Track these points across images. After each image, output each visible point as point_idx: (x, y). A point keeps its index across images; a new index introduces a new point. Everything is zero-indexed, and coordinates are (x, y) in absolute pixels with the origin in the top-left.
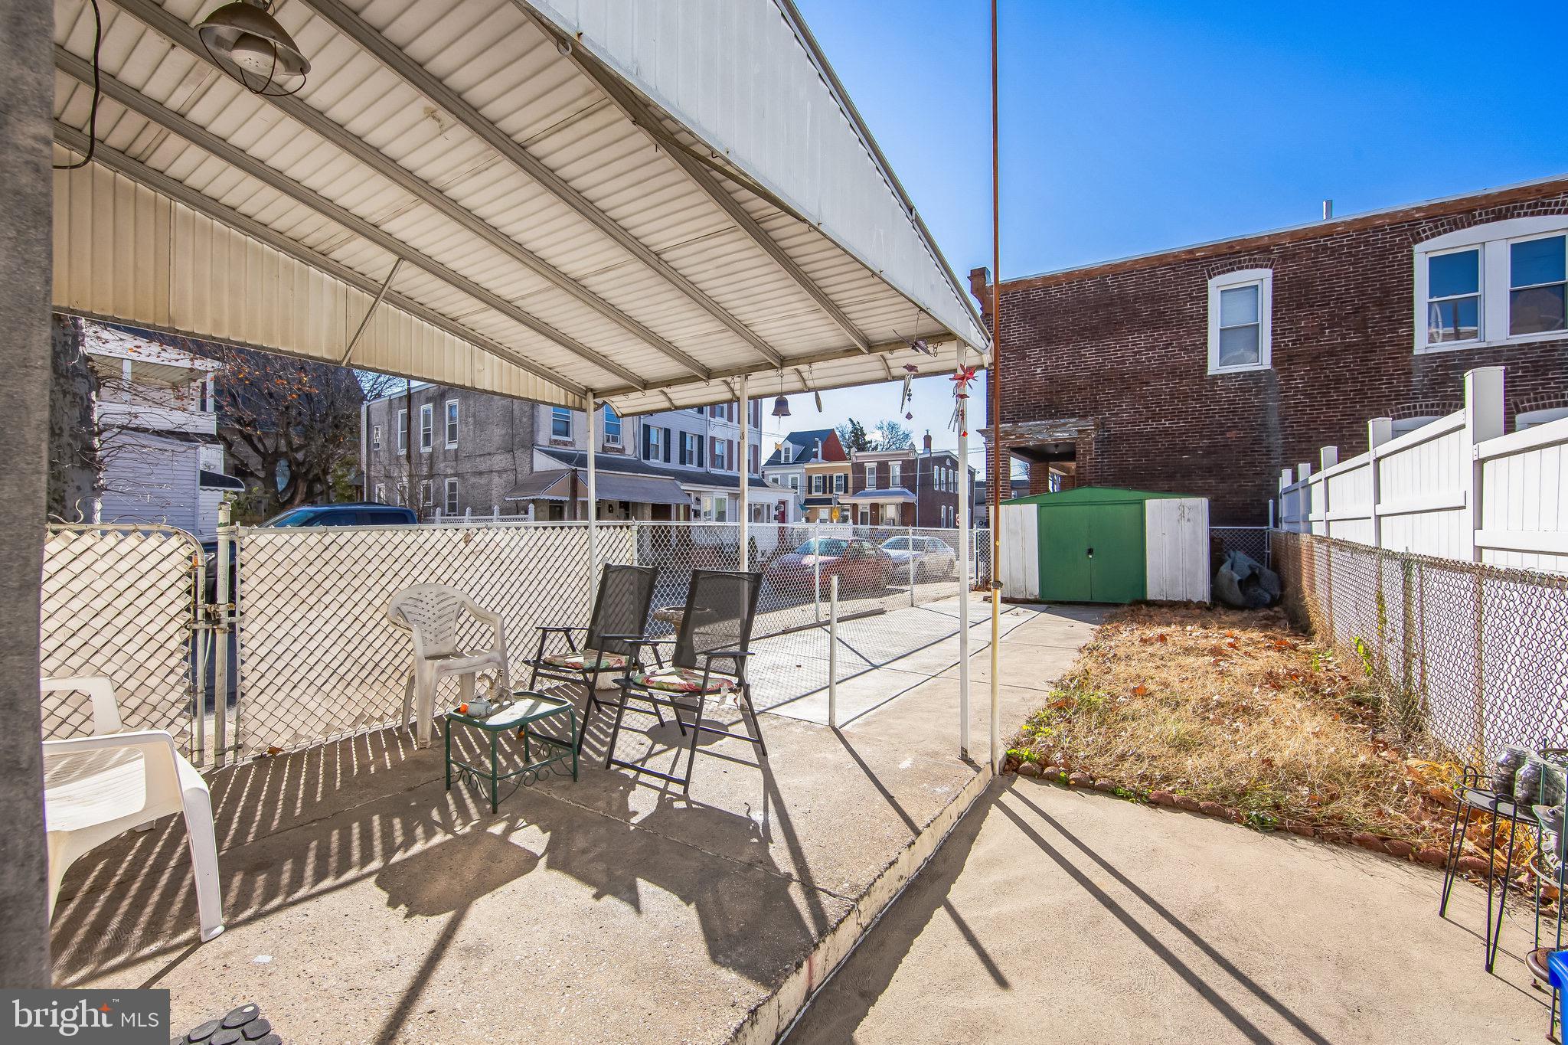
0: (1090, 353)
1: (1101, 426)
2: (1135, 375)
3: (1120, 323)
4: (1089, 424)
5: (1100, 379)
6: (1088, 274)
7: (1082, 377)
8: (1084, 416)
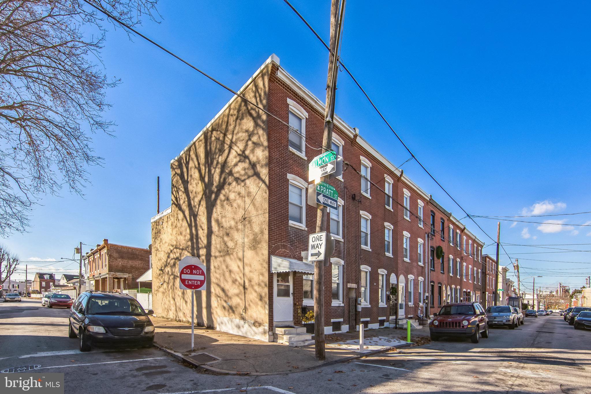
0: (130, 262)
1: (133, 276)
2: (138, 268)
3: (136, 258)
4: (131, 275)
5: (132, 267)
6: (130, 248)
7: (129, 266)
8: (129, 274)
